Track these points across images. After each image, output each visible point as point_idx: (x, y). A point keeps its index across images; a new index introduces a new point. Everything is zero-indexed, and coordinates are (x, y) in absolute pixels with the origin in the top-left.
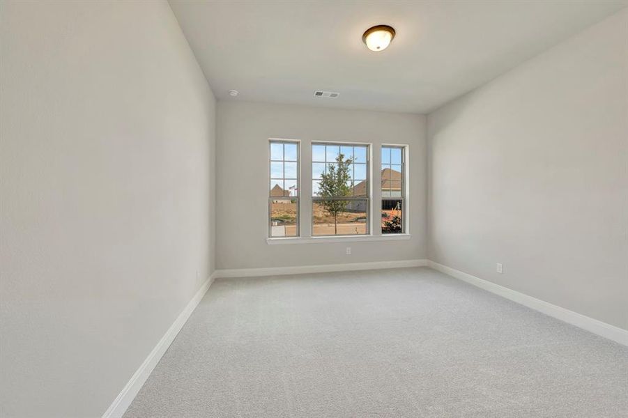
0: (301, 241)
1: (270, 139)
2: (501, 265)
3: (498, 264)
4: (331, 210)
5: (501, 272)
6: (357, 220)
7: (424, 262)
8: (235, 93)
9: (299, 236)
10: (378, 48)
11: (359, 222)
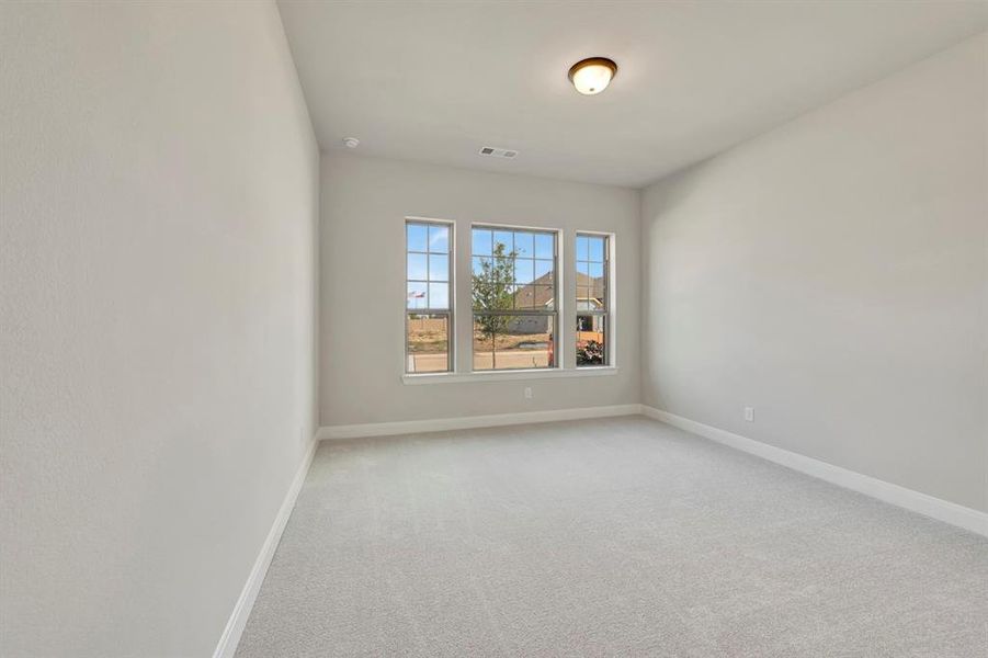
0: (456, 377)
1: (408, 217)
2: (751, 409)
3: (747, 409)
4: (486, 331)
5: (751, 419)
6: (518, 346)
7: (638, 408)
8: (353, 143)
9: (453, 370)
10: (592, 90)
11: (521, 349)
